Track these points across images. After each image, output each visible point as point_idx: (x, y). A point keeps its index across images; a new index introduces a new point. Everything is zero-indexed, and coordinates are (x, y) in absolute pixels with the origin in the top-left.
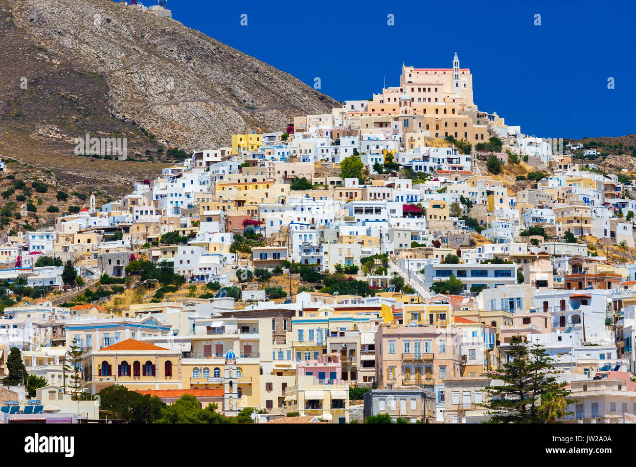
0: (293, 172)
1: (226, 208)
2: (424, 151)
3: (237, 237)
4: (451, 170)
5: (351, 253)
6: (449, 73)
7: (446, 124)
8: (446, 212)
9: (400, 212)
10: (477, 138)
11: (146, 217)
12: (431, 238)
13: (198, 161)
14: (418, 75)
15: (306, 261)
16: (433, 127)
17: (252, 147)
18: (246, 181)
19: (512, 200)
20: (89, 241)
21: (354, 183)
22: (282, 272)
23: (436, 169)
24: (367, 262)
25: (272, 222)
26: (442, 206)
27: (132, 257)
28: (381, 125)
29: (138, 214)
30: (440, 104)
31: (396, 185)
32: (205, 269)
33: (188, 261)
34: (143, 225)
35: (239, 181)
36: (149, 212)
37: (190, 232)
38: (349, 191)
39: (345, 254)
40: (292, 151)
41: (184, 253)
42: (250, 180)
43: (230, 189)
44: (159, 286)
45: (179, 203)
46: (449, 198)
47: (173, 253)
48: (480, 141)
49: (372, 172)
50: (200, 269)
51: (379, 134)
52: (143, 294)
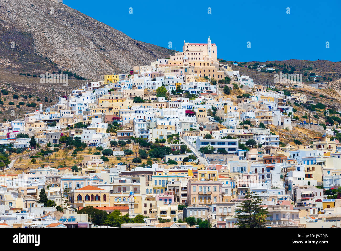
0: (134, 94)
1: (104, 111)
2: (195, 84)
3: (109, 125)
4: (207, 93)
5: (163, 133)
6: (206, 46)
7: (205, 70)
8: (205, 113)
9: (184, 114)
10: (219, 77)
11: (67, 115)
12: (199, 126)
13: (89, 87)
14: (191, 47)
15: (142, 137)
16: (198, 72)
17: (114, 81)
18: (113, 98)
19: (235, 108)
20: (41, 126)
21: (163, 99)
22: (131, 142)
23: (200, 93)
24: (170, 137)
25: (125, 118)
26: (203, 111)
27: (62, 135)
28: (174, 71)
29: (63, 113)
30: (202, 61)
31: (182, 100)
32: (96, 140)
33: (88, 137)
34: (66, 119)
35: (109, 98)
36: (68, 113)
37: (87, 123)
38: (160, 103)
39: (160, 134)
40: (133, 84)
41: (86, 133)
42: (114, 98)
43: (106, 102)
44: (75, 148)
45: (82, 108)
46: (207, 107)
47: (81, 133)
48: (220, 79)
49: (171, 94)
50: (93, 140)
51: (174, 75)
52: (68, 152)
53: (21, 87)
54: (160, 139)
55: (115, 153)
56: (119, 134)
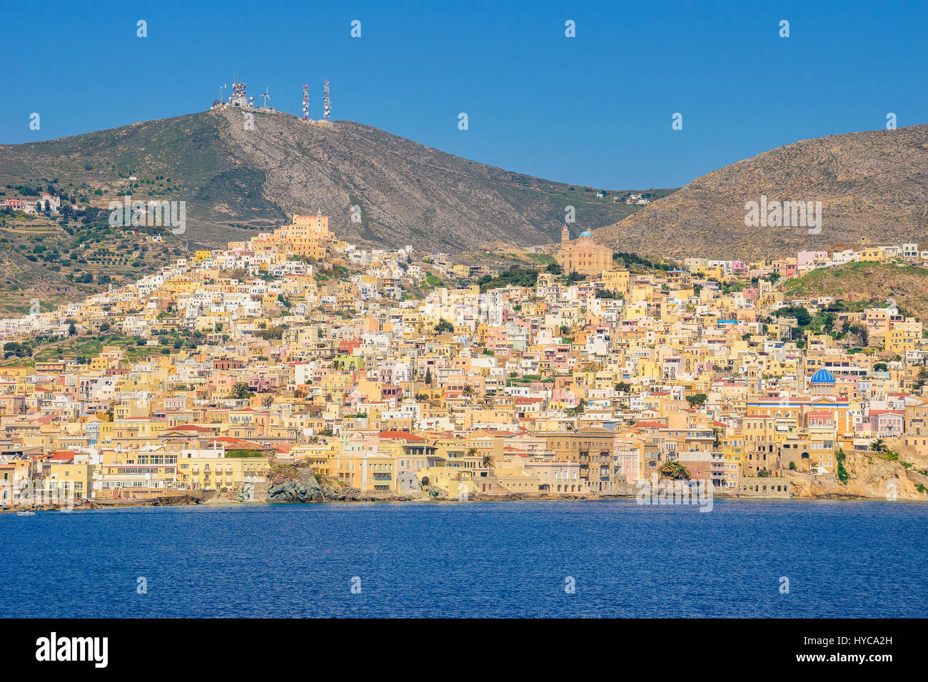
0: (209, 275)
1: (164, 295)
2: (284, 263)
3: (162, 311)
4: (296, 273)
5: (212, 321)
6: (315, 219)
7: (304, 247)
8: (275, 298)
9: (249, 299)
10: (320, 255)
15: (188, 325)
25: (181, 304)
26: (274, 295)
27: (104, 321)
28: (267, 248)
29: (125, 296)
30: (304, 237)
37: (142, 308)
38: (230, 287)
39: (208, 322)
42: (183, 280)
43: (171, 284)
46: (280, 291)
49: (251, 275)
50: (136, 328)
53: (200, 245)
54: (208, 327)
55: (149, 343)
56: (165, 322)
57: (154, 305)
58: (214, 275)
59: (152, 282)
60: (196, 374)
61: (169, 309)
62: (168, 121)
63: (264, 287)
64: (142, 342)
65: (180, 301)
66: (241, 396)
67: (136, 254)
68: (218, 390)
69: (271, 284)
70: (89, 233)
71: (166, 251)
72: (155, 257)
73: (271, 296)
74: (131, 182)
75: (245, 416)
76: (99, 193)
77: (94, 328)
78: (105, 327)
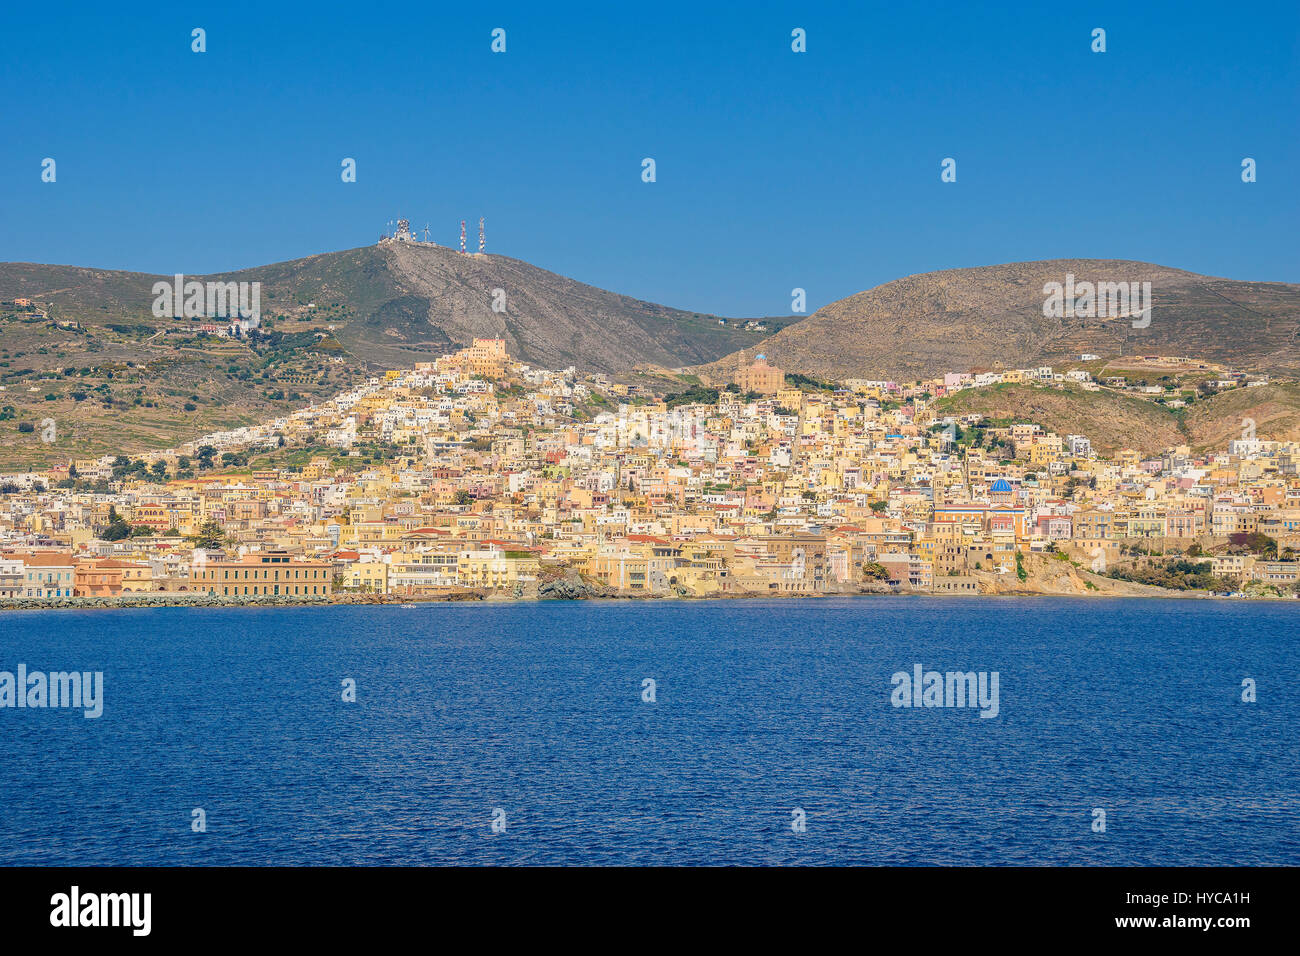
0: (401, 393)
1: (362, 410)
2: (467, 382)
3: (360, 425)
5: (407, 434)
6: (494, 342)
7: (484, 368)
8: (462, 414)
9: (439, 414)
11: (329, 413)
12: (448, 427)
14: (480, 343)
15: (385, 438)
16: (478, 369)
17: (395, 377)
19: (497, 408)
20: (299, 424)
21: (426, 399)
23: (468, 392)
24: (412, 438)
25: (378, 418)
26: (461, 411)
28: (451, 369)
29: (326, 412)
30: (484, 358)
31: (444, 400)
33: (334, 437)
34: (325, 418)
36: (331, 411)
37: (340, 422)
38: (421, 403)
39: (403, 435)
41: (333, 433)
42: (378, 397)
46: (467, 407)
48: (500, 376)
49: (438, 393)
50: (337, 441)
51: (449, 374)
54: (403, 439)
55: (351, 454)
56: (364, 435)
57: (352, 420)
58: (406, 392)
59: (349, 399)
60: (419, 483)
61: (366, 424)
62: (340, 254)
63: (451, 404)
64: (345, 453)
65: (376, 416)
66: (462, 502)
67: (320, 374)
68: (441, 496)
69: (457, 401)
70: (276, 354)
71: (347, 371)
72: (338, 376)
73: (457, 411)
74: (310, 308)
75: (471, 520)
76: (282, 318)
77: (300, 440)
78: (310, 440)
